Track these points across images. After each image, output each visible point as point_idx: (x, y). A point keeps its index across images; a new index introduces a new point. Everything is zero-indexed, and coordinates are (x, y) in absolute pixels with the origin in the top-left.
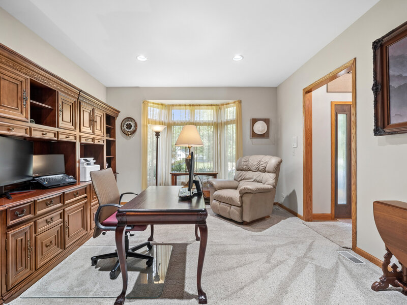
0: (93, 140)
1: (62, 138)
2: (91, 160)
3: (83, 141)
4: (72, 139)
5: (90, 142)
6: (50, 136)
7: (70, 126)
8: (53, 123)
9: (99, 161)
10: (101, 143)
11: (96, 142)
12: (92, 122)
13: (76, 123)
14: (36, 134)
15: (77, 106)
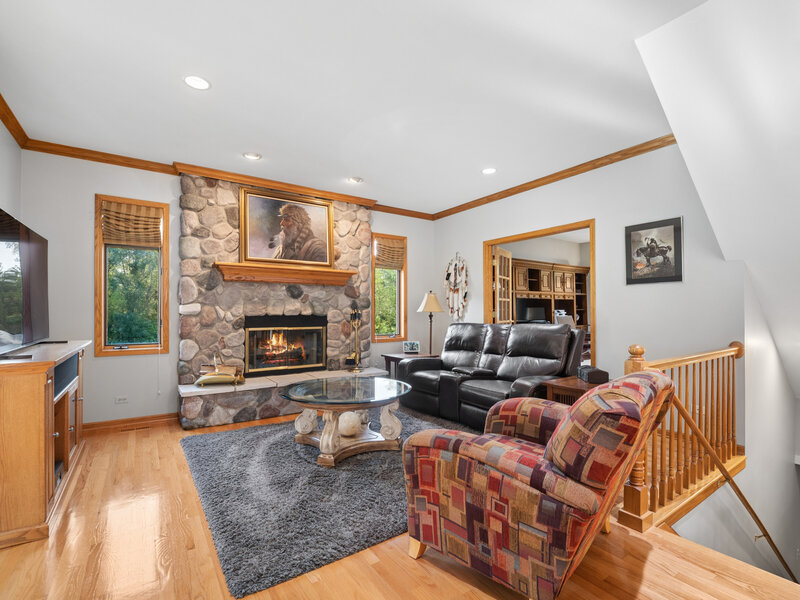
0: (564, 296)
1: (543, 297)
2: (563, 312)
3: (556, 298)
4: (549, 297)
5: (562, 298)
6: (537, 297)
7: (547, 289)
8: (538, 289)
9: (569, 312)
10: (571, 298)
11: (567, 298)
12: (563, 282)
13: (551, 286)
14: (531, 297)
15: (552, 277)
